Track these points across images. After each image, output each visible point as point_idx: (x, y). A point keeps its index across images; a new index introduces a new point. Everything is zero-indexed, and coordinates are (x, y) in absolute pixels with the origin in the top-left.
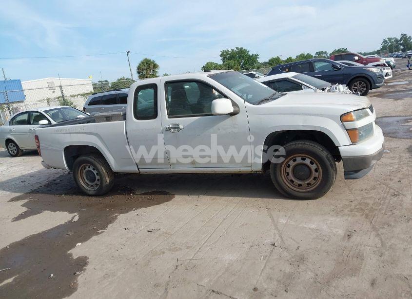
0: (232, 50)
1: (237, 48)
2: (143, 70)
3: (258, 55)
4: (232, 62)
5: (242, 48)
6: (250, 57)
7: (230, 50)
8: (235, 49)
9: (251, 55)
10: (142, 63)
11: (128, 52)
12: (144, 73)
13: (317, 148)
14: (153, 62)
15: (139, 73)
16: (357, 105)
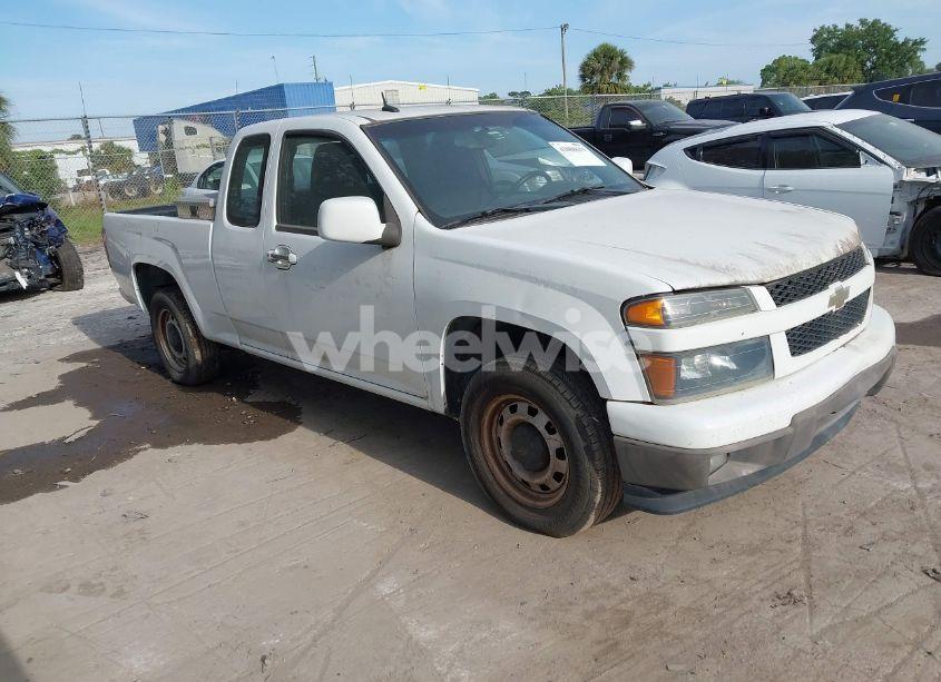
0: (848, 26)
1: (863, 22)
2: (593, 73)
3: (922, 42)
4: (840, 59)
5: (876, 22)
6: (897, 46)
7: (842, 26)
8: (856, 23)
9: (901, 40)
10: (595, 54)
11: (564, 28)
12: (596, 78)
13: (556, 387)
14: (622, 53)
15: (583, 78)
16: (726, 270)
